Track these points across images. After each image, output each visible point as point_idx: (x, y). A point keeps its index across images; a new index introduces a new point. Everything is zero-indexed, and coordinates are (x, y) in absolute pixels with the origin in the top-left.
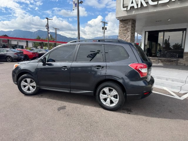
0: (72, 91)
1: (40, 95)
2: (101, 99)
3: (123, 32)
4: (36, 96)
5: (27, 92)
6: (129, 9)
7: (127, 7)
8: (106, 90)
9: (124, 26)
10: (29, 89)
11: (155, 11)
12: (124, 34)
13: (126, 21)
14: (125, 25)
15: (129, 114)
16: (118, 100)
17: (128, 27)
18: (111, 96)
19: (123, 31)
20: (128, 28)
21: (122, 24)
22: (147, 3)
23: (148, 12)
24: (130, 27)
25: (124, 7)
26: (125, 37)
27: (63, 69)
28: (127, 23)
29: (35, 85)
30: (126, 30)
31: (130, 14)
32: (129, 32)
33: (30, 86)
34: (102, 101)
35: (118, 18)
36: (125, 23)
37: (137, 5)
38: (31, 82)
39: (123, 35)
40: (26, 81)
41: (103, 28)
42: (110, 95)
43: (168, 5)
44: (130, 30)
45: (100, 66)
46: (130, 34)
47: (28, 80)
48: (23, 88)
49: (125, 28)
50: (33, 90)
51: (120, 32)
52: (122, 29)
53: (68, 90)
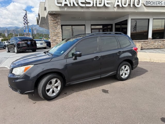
0: (102, 76)
3: (54, 25)
5: (52, 95)
6: (63, 5)
7: (61, 3)
10: (53, 92)
11: (82, 11)
12: (55, 27)
13: (55, 15)
14: (55, 18)
16: (129, 71)
17: (57, 20)
18: (125, 71)
21: (51, 17)
22: (78, 4)
23: (77, 11)
24: (60, 21)
25: (58, 3)
26: (56, 29)
27: (95, 59)
28: (57, 17)
29: (59, 84)
30: (57, 23)
31: (62, 10)
32: (59, 25)
33: (55, 87)
37: (70, 3)
39: (54, 27)
43: (90, 8)
46: (60, 27)
47: (54, 81)
48: (48, 93)
51: (51, 24)
52: (52, 22)
53: (99, 76)
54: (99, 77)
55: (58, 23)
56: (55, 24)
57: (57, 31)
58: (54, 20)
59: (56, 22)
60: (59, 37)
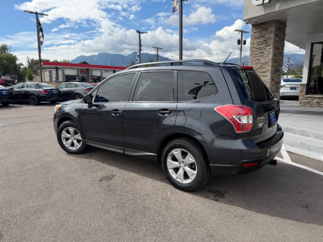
0: (127, 151)
1: (88, 155)
2: (168, 168)
3: (258, 47)
4: (81, 155)
5: (71, 148)
8: (177, 152)
9: (260, 36)
10: (72, 145)
12: (261, 51)
13: (264, 26)
14: (263, 32)
15: (216, 200)
16: (195, 172)
17: (267, 36)
18: (186, 165)
19: (258, 45)
20: (267, 38)
21: (256, 31)
24: (272, 36)
26: (262, 56)
27: (114, 115)
28: (267, 29)
29: (80, 138)
32: (269, 46)
33: (75, 139)
34: (171, 171)
35: (247, 22)
36: (263, 30)
38: (76, 133)
39: (257, 53)
40: (68, 132)
41: (239, 42)
42: (183, 162)
44: (271, 42)
45: (166, 110)
46: (272, 50)
47: (71, 130)
48: (64, 142)
49: (262, 40)
50: (78, 146)
51: (253, 46)
52: (256, 41)
53: (121, 149)
54: (122, 152)
55: (269, 41)
56: (262, 44)
57: (264, 59)
58: (261, 37)
59: (264, 41)
60: (266, 74)
